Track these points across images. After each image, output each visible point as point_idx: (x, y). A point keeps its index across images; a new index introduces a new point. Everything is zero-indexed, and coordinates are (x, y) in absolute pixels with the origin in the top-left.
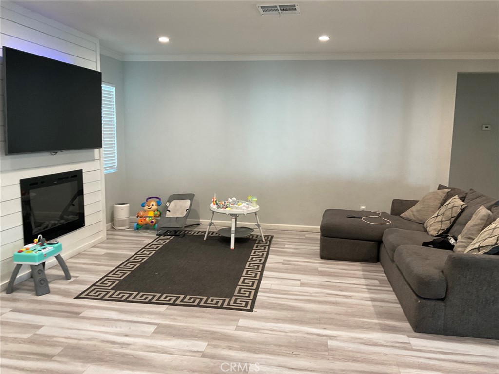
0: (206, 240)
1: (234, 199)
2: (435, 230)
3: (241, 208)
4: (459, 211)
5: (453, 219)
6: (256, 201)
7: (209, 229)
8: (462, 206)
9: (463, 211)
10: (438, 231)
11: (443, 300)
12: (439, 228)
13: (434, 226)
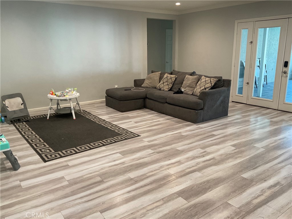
0: (49, 118)
1: (70, 89)
2: (167, 88)
3: (74, 94)
4: (175, 79)
5: (173, 82)
6: (77, 90)
7: (50, 112)
8: (175, 77)
9: (176, 79)
10: (168, 89)
11: (202, 109)
12: (168, 88)
13: (165, 87)
